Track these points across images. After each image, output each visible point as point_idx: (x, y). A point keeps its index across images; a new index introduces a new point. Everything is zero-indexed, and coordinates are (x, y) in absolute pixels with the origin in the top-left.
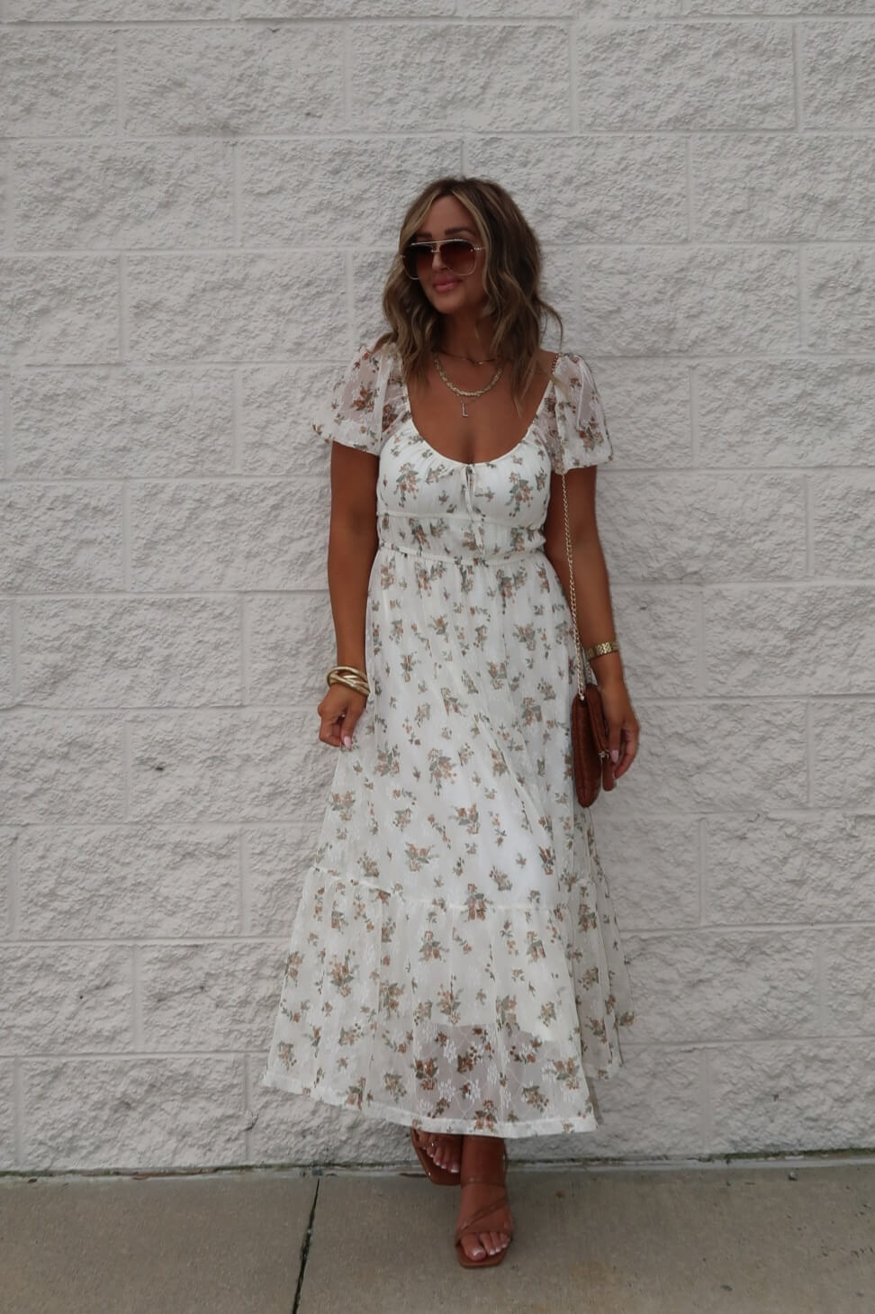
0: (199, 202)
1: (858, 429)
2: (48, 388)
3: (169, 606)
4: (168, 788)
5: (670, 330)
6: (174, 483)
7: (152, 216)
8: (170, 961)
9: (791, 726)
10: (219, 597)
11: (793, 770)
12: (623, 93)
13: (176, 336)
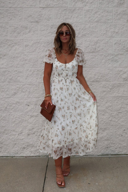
0: (34, 32)
1: (120, 62)
2: (14, 56)
3: (30, 85)
4: (29, 108)
5: (95, 49)
6: (31, 68)
7: (27, 33)
8: (30, 130)
9: (110, 101)
10: (36, 83)
11: (110, 106)
12: (90, 18)
13: (31, 49)
